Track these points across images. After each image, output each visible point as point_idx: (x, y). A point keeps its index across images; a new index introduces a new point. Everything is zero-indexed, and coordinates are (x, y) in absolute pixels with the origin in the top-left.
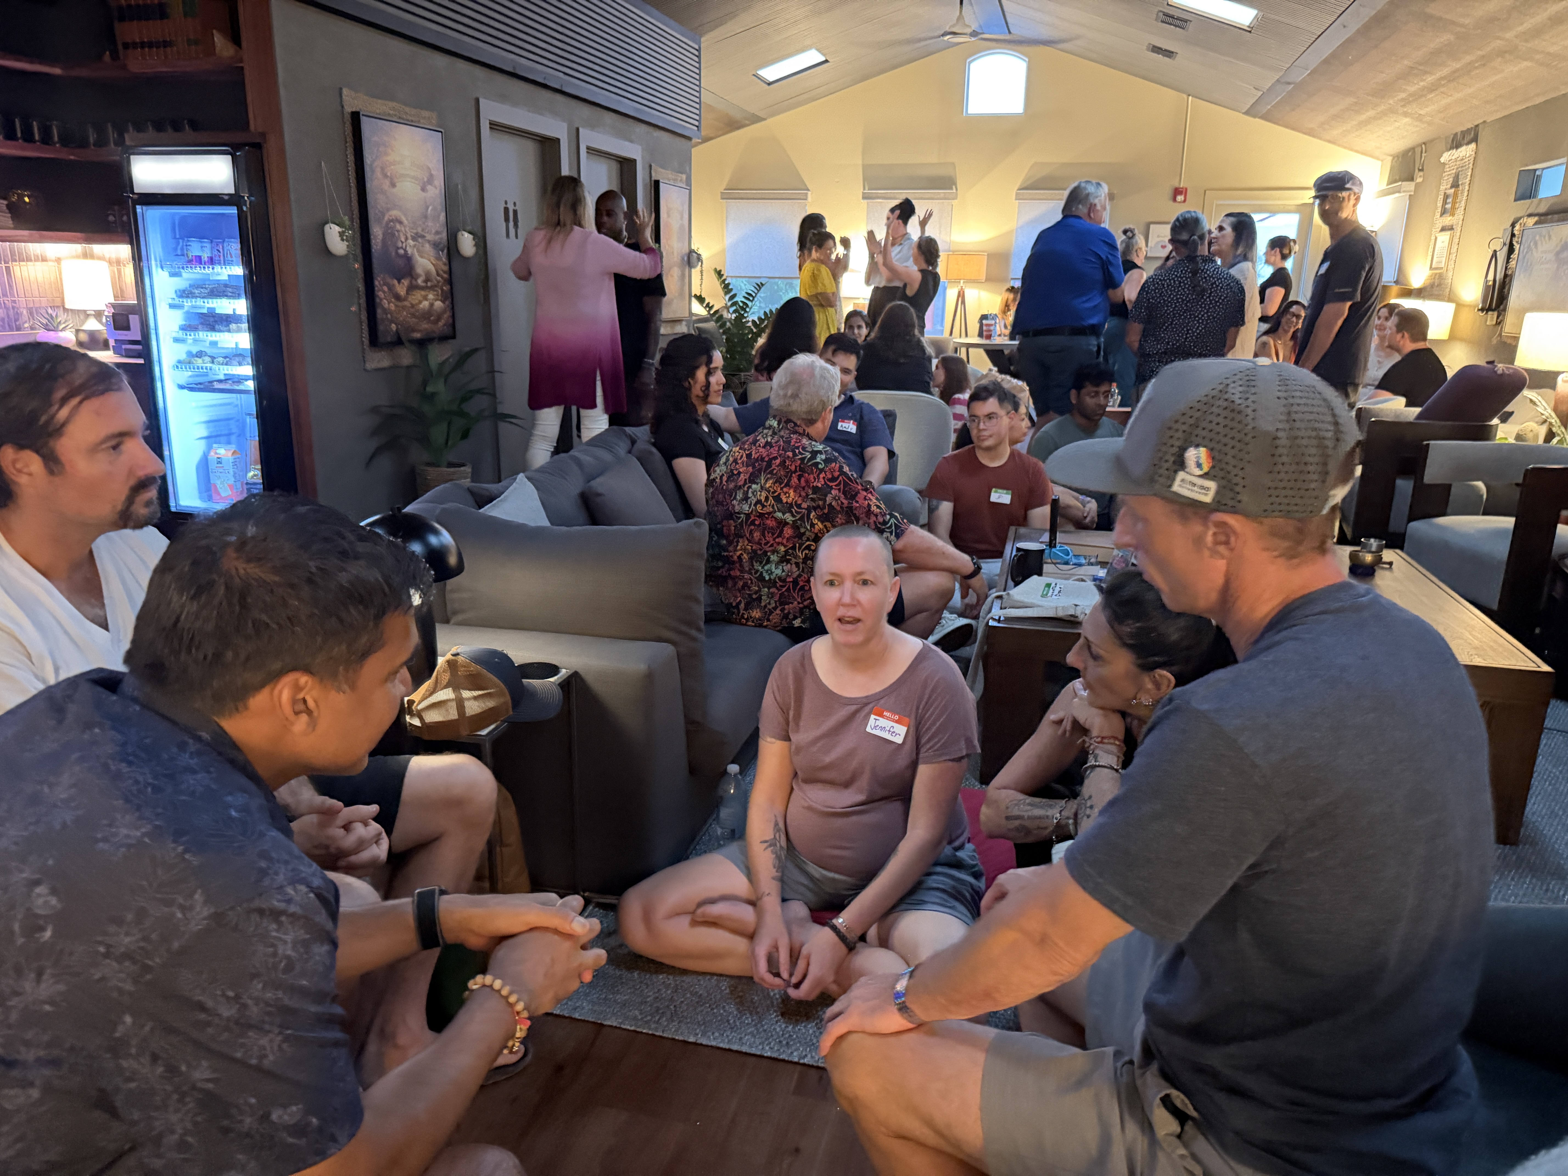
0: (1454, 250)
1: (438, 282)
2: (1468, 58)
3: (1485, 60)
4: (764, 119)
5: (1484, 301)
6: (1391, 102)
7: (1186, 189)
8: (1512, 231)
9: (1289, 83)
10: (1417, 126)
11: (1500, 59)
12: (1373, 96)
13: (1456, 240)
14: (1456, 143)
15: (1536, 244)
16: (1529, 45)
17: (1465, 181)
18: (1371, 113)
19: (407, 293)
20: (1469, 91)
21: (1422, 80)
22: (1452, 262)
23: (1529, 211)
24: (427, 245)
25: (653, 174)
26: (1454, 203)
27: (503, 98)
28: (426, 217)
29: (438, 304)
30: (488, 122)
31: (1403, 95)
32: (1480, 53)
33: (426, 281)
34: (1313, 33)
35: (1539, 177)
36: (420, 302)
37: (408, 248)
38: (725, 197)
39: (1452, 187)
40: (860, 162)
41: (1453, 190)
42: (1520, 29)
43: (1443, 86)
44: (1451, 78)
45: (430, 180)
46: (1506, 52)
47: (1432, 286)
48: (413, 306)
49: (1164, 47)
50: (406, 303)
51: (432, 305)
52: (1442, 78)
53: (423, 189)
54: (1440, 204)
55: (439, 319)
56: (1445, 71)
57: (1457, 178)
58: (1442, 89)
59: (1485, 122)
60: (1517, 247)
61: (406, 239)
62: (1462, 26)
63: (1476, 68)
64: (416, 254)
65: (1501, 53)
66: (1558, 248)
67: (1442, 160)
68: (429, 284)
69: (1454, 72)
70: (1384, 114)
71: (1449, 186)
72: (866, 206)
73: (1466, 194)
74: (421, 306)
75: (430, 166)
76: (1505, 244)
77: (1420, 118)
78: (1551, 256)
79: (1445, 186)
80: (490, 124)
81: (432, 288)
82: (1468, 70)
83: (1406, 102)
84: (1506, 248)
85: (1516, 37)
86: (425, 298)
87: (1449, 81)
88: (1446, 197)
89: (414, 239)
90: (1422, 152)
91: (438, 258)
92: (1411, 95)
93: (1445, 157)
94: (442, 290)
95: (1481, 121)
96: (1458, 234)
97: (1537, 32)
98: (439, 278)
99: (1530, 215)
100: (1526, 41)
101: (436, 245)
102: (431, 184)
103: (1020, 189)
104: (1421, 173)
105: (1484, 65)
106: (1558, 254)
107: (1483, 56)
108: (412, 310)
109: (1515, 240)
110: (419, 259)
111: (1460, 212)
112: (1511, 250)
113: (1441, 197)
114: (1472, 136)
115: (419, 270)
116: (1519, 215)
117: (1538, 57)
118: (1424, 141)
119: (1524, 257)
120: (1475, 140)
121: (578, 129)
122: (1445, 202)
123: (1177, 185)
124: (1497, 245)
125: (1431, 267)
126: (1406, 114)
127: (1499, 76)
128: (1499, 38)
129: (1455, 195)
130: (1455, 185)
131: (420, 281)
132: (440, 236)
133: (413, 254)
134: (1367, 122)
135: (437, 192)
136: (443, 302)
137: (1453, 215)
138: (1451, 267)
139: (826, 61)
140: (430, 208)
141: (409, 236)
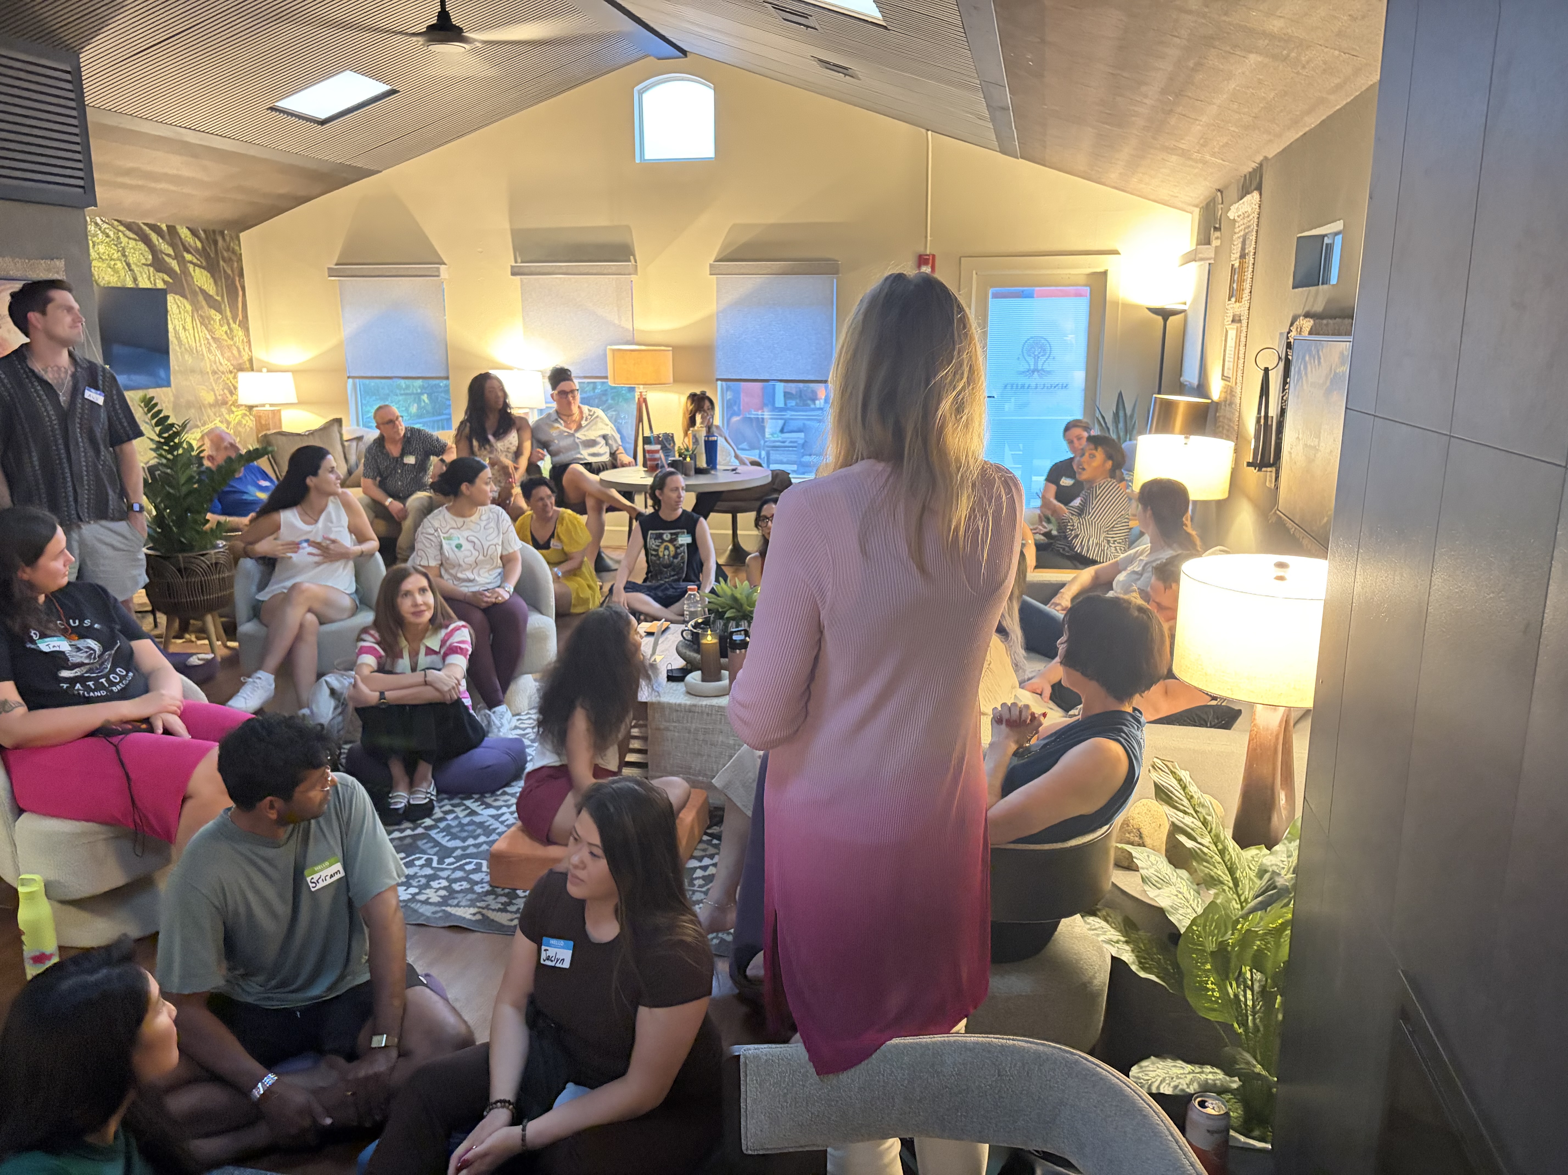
0: (1241, 354)
4: (375, 172)
5: (1255, 451)
7: (934, 256)
8: (1289, 336)
9: (1005, 109)
13: (1244, 341)
14: (1241, 191)
15: (1306, 369)
17: (1252, 248)
22: (1240, 374)
23: (1306, 308)
26: (1240, 281)
38: (332, 273)
39: (1241, 254)
40: (507, 226)
41: (1239, 262)
47: (1225, 404)
49: (829, 60)
54: (1231, 280)
57: (1245, 242)
59: (1266, 158)
66: (1328, 383)
67: (1230, 215)
71: (1238, 255)
72: (519, 284)
73: (1251, 270)
79: (1235, 252)
84: (1282, 365)
88: (1233, 272)
90: (1218, 203)
93: (1233, 212)
95: (1262, 157)
96: (1244, 331)
99: (1305, 315)
103: (715, 261)
104: (1218, 234)
109: (1291, 353)
111: (1246, 296)
112: (1288, 364)
113: (1229, 272)
114: (1256, 179)
116: (1298, 312)
118: (1217, 186)
120: (1259, 185)
123: (921, 250)
124: (1267, 360)
125: (1223, 375)
129: (1241, 271)
137: (1241, 299)
138: (1239, 381)
139: (393, 92)
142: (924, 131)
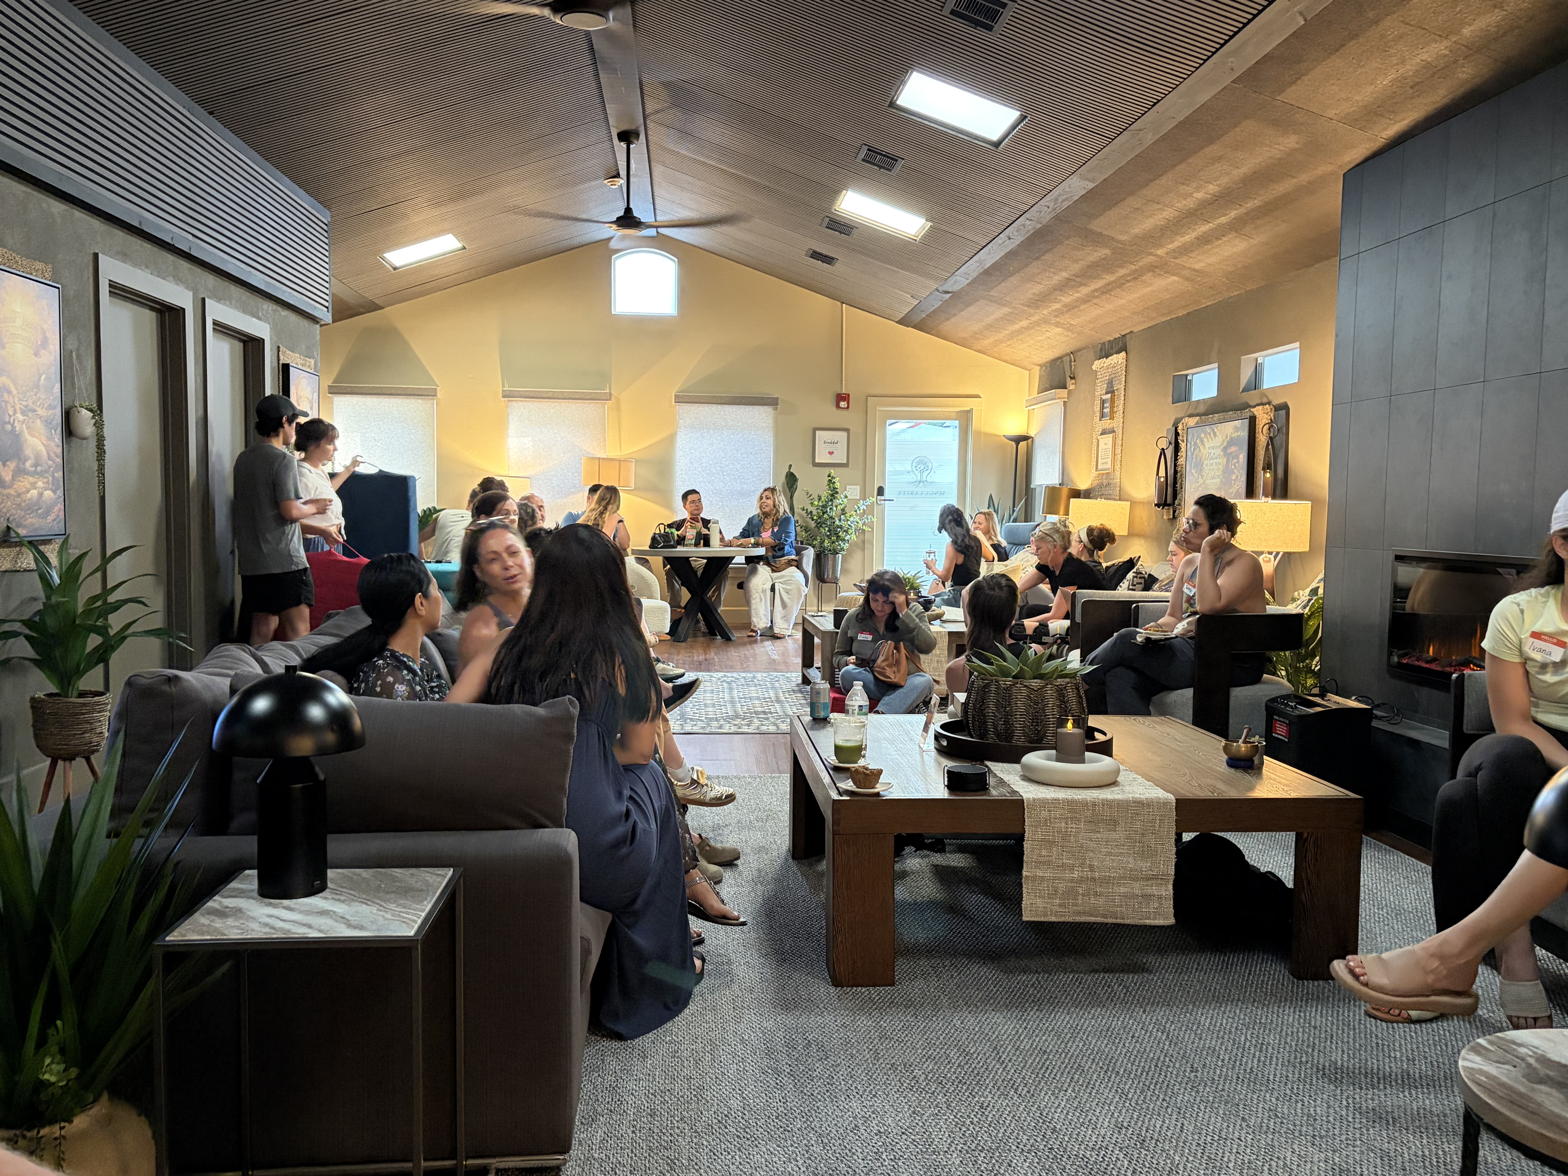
0: (1118, 451)
1: (49, 467)
2: (1122, 272)
3: (1136, 276)
4: (381, 308)
5: (1159, 497)
6: (1045, 312)
7: (851, 395)
8: (1176, 429)
9: (948, 292)
10: (1067, 336)
11: (1151, 274)
12: (1028, 306)
13: (1119, 442)
14: (1105, 351)
15: (1202, 442)
16: (1177, 261)
17: (1119, 386)
18: (1025, 323)
19: (13, 479)
20: (1122, 302)
21: (1078, 292)
22: (1119, 462)
23: (1189, 412)
24: (38, 421)
25: (281, 357)
26: (1112, 407)
27: (124, 256)
28: (38, 387)
29: (48, 494)
30: (108, 282)
31: (1057, 306)
32: (1133, 267)
33: (36, 465)
34: (977, 243)
35: (1190, 381)
36: (28, 491)
37: (16, 424)
39: (1107, 393)
40: (498, 358)
41: (1109, 396)
42: (1171, 246)
43: (1096, 297)
44: (1106, 291)
45: (45, 344)
46: (1156, 267)
47: (1101, 486)
48: (19, 495)
49: (825, 252)
50: (12, 492)
51: (41, 495)
52: (1096, 290)
53: (36, 354)
54: (1097, 409)
55: (48, 513)
56: (1099, 284)
57: (1110, 383)
58: (1095, 301)
59: (1131, 332)
60: (1183, 445)
61: (15, 412)
62: (1118, 242)
63: (1128, 281)
64: (26, 431)
65: (1152, 268)
66: (1225, 444)
67: (1094, 367)
68: (39, 468)
69: (1108, 284)
70: (1037, 323)
71: (1104, 391)
73: (1122, 398)
74: (29, 495)
75: (45, 326)
76: (1170, 443)
77: (1069, 328)
78: (1219, 451)
79: (1100, 390)
80: (110, 286)
81: (41, 474)
82: (1119, 284)
83: (1059, 313)
84: (1172, 447)
85: (1167, 254)
86: (33, 486)
87: (1103, 293)
88: (1103, 402)
89: (23, 413)
90: (1071, 361)
91: (50, 438)
92: (1064, 306)
93: (1097, 365)
94: (53, 476)
95: (1128, 331)
96: (1120, 436)
97: (1186, 250)
98: (50, 462)
99: (1190, 416)
100: (1175, 258)
101: (47, 423)
102: (44, 348)
103: (679, 392)
104: (1073, 381)
105: (1136, 278)
106: (1225, 449)
107: (1136, 270)
108: (18, 500)
109: (1180, 438)
110: (28, 437)
111: (1119, 415)
112: (1177, 448)
113: (1098, 403)
114: (1119, 345)
115: (28, 452)
116: (1179, 416)
117: (1184, 272)
118: (1071, 350)
119: (1192, 454)
120: (1124, 349)
121: (203, 300)
122: (1103, 407)
123: (840, 391)
124: (1163, 444)
125: (1097, 468)
126: (1057, 325)
127: (1148, 289)
128: (1151, 254)
129: (1112, 400)
130: (1111, 391)
131: (28, 464)
132: (53, 411)
133: (21, 432)
134: (1020, 332)
135: (52, 358)
136: (54, 492)
137: (1112, 418)
138: (1118, 467)
139: (464, 248)
140: (43, 377)
141: (17, 407)
142: (839, 303)
